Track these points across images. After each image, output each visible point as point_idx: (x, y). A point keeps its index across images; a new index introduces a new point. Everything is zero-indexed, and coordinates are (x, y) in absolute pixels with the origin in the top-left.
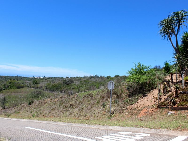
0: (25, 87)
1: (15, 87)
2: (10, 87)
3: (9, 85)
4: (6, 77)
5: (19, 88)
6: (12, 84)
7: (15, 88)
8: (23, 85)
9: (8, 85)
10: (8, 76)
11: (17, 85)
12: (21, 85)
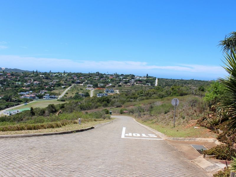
0: (189, 94)
1: (177, 94)
2: (172, 94)
3: (172, 91)
4: (179, 81)
5: (182, 95)
6: (175, 90)
7: (178, 96)
8: (186, 92)
9: (170, 91)
10: (182, 80)
11: (180, 92)
12: (184, 92)
